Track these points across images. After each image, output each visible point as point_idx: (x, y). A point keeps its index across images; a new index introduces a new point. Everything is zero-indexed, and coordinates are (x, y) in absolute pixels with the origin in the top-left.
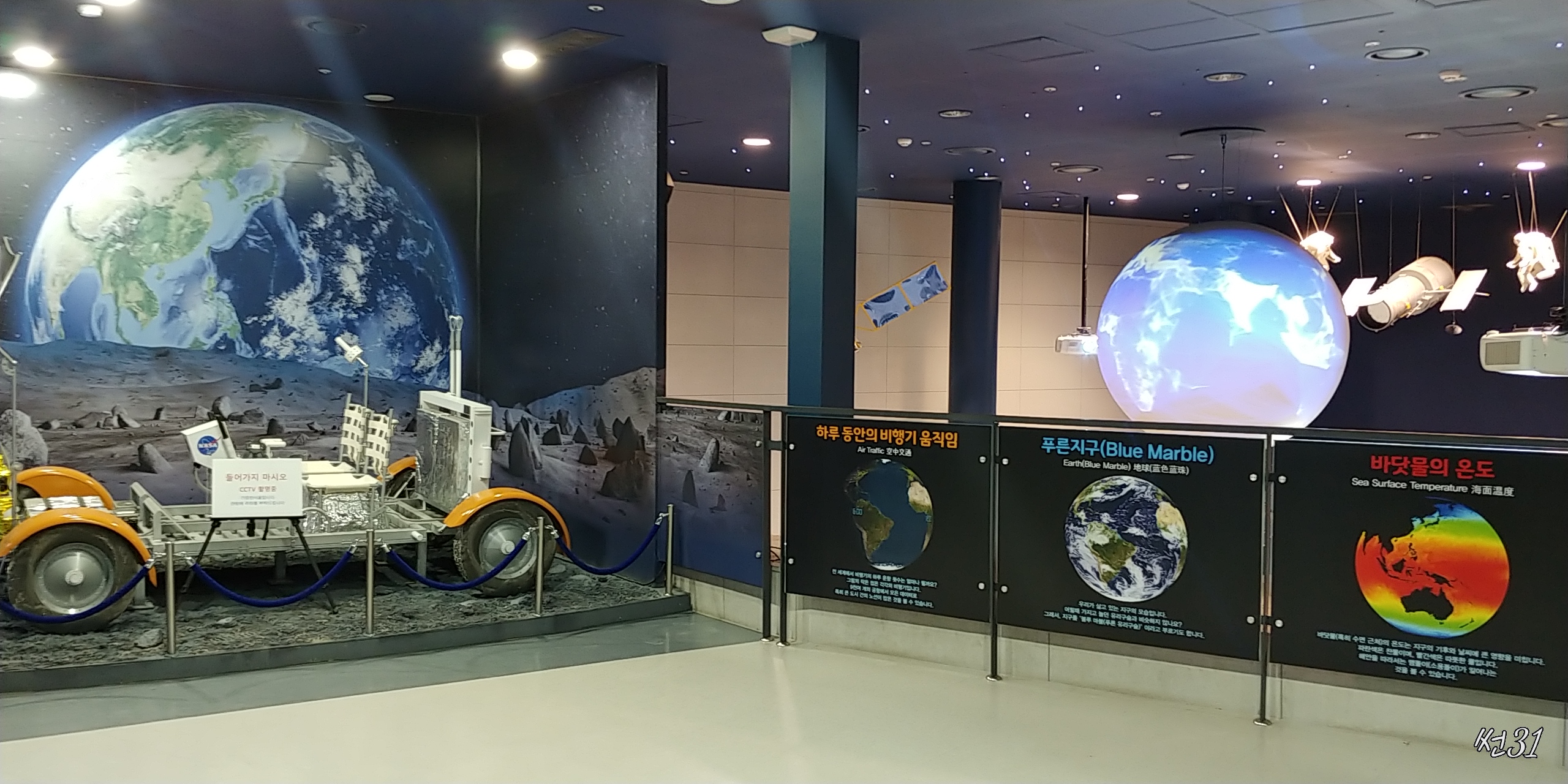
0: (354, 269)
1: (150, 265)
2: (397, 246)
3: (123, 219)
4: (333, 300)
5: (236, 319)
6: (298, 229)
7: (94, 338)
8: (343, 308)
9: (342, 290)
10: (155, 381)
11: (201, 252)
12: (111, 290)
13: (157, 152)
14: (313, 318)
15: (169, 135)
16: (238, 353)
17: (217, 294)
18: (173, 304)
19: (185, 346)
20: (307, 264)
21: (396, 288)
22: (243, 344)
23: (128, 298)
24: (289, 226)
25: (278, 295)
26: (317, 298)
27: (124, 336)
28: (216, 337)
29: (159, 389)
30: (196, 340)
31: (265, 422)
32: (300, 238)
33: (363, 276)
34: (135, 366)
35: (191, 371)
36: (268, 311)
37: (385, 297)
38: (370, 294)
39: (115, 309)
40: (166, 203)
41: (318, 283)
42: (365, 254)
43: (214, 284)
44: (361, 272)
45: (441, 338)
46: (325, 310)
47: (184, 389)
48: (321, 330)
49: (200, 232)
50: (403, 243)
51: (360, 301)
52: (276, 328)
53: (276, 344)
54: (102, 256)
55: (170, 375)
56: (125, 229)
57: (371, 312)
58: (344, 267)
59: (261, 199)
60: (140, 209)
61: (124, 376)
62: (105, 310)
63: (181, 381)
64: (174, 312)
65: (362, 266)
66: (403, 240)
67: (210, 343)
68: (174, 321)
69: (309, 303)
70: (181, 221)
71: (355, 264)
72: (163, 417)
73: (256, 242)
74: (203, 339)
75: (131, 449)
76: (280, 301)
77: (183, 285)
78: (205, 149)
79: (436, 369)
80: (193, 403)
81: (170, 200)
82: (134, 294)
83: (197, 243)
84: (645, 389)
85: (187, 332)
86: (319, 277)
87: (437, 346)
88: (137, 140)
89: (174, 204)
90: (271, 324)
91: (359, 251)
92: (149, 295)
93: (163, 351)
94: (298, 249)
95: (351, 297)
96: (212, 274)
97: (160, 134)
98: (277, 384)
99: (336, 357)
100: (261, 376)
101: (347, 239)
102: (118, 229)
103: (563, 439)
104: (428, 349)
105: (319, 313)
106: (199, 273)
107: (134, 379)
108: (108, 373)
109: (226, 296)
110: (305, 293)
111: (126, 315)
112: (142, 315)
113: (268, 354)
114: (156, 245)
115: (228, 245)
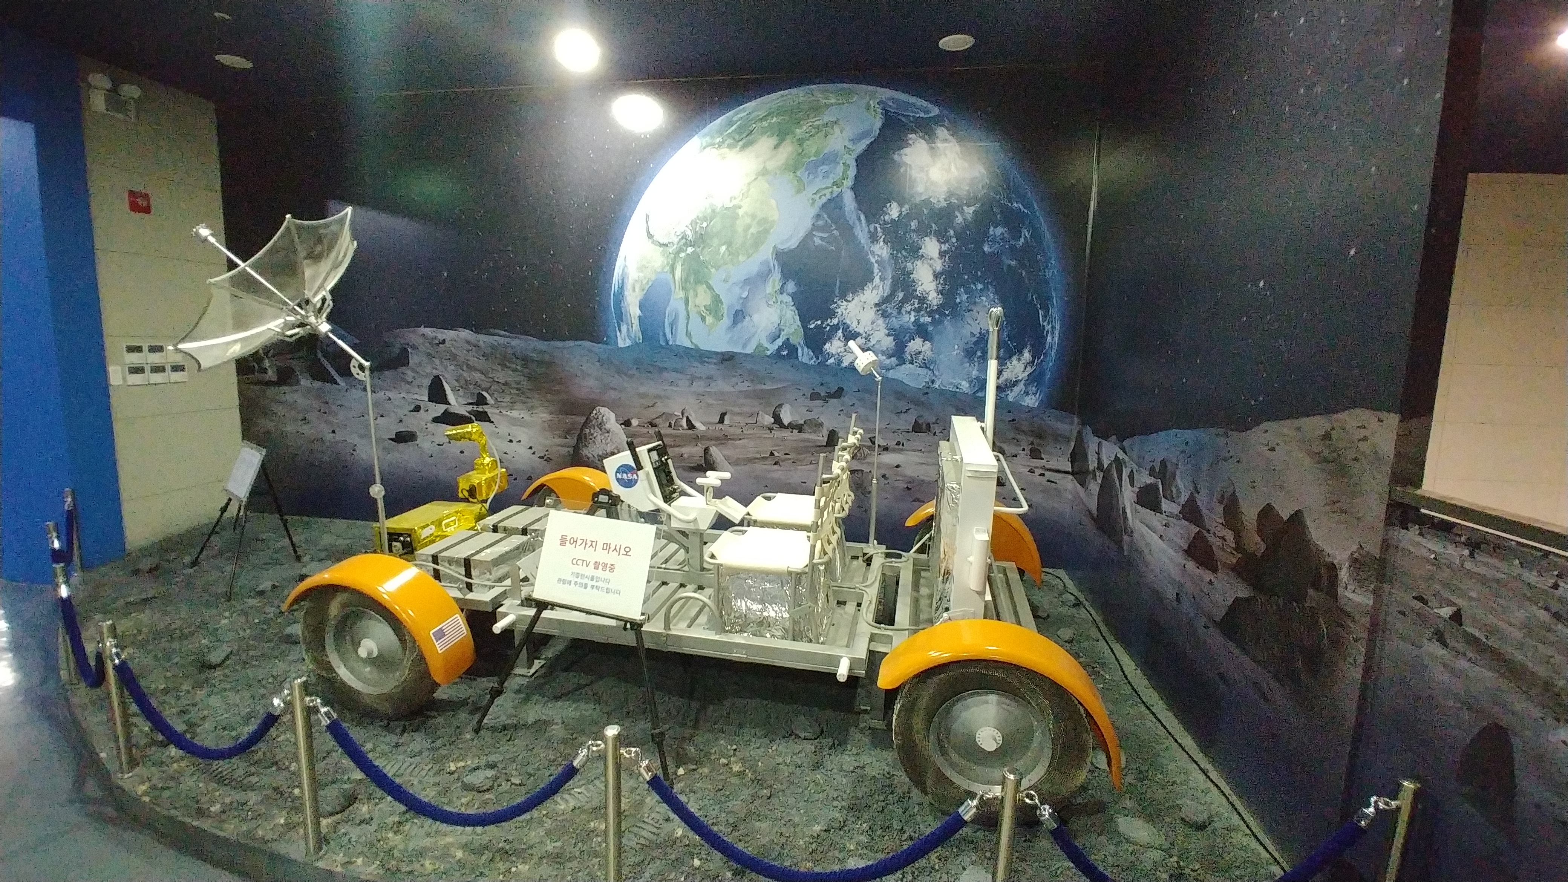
0: (931, 266)
1: (717, 268)
2: (984, 236)
3: (694, 223)
4: (904, 301)
5: (799, 323)
6: (869, 222)
7: (667, 343)
8: (915, 310)
9: (916, 291)
10: (721, 386)
11: (766, 253)
12: (681, 294)
13: (726, 150)
14: (880, 321)
15: (740, 130)
16: (800, 359)
17: (781, 298)
18: (739, 308)
19: (749, 350)
20: (877, 262)
21: (980, 286)
22: (806, 349)
23: (697, 302)
24: (859, 219)
25: (843, 297)
26: (886, 300)
27: (693, 341)
28: (779, 342)
29: (722, 393)
30: (759, 345)
31: (825, 433)
32: (869, 232)
33: (941, 274)
34: (701, 370)
35: (755, 377)
36: (832, 314)
37: (964, 297)
38: (948, 294)
39: (685, 313)
40: (735, 202)
41: (888, 282)
42: (945, 247)
43: (778, 287)
44: (939, 267)
45: (1032, 346)
46: (895, 313)
47: (746, 395)
48: (888, 335)
49: (766, 231)
50: (991, 233)
51: (935, 302)
52: (840, 333)
53: (839, 350)
54: (674, 260)
55: (735, 380)
56: (696, 232)
57: (948, 315)
58: (919, 263)
59: (830, 190)
60: (709, 211)
61: (693, 379)
62: (676, 316)
63: (745, 386)
64: (739, 316)
65: (940, 262)
66: (992, 229)
67: (772, 348)
68: (739, 325)
69: (876, 305)
70: (748, 220)
71: (931, 259)
72: (727, 421)
73: (822, 238)
74: (766, 344)
75: (698, 450)
76: (845, 303)
77: (748, 288)
78: (773, 141)
79: (1023, 382)
80: (756, 409)
81: (738, 200)
82: (703, 298)
83: (762, 243)
84: (1356, 459)
85: (753, 335)
86: (889, 274)
87: (1027, 355)
88: (708, 139)
89: (742, 203)
90: (836, 328)
91: (937, 243)
92: (717, 300)
93: (726, 357)
94: (867, 244)
95: (925, 298)
96: (776, 277)
97: (730, 131)
98: (839, 393)
99: (904, 366)
100: (822, 384)
101: (924, 231)
102: (689, 233)
103: (1165, 505)
104: (1014, 358)
105: (887, 317)
106: (763, 276)
107: (702, 383)
108: (679, 376)
109: (789, 299)
110: (872, 294)
111: (695, 319)
112: (709, 320)
113: (831, 361)
114: (724, 248)
115: (793, 244)
